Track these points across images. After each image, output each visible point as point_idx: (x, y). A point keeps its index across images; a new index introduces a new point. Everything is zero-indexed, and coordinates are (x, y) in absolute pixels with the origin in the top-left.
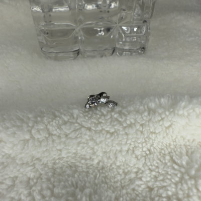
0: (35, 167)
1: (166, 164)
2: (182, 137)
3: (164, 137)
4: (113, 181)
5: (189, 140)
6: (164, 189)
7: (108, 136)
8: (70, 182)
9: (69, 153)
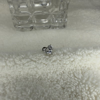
0: (7, 78)
1: (71, 78)
2: (80, 66)
3: (70, 66)
4: (45, 84)
5: (83, 67)
6: (70, 88)
7: (45, 65)
8: (24, 85)
9: (24, 73)
